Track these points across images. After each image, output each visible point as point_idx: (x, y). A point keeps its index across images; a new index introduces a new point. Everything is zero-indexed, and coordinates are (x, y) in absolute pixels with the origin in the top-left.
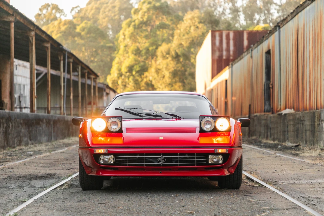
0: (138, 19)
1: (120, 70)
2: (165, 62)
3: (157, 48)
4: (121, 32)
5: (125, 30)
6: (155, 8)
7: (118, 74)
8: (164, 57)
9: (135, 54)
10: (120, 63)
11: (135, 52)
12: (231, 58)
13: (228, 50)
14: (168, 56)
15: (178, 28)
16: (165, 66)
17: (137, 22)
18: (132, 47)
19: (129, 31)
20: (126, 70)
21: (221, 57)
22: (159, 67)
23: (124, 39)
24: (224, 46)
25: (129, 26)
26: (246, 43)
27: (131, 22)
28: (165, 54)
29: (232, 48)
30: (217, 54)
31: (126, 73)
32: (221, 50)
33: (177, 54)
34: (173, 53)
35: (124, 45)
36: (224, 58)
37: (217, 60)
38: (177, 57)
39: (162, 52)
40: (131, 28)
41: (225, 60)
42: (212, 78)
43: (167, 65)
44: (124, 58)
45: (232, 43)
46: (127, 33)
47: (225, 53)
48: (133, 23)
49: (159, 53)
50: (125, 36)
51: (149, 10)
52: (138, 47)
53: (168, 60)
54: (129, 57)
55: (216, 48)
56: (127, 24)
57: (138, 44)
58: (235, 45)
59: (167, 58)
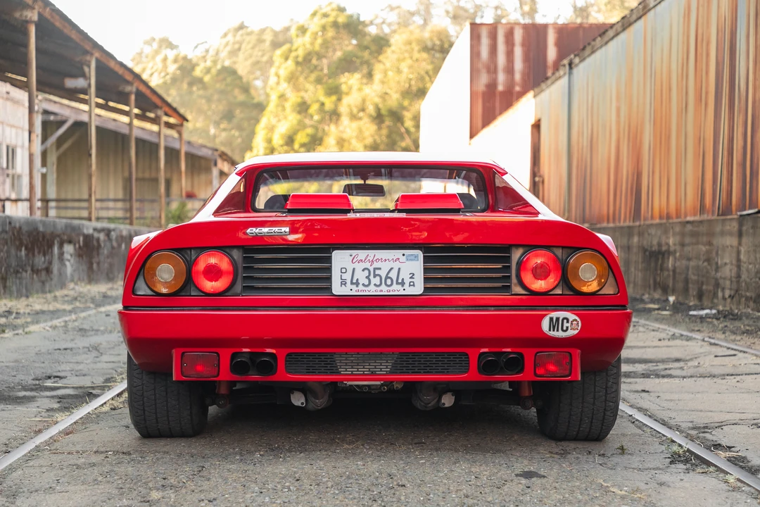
0: (304, 45)
1: (269, 141)
2: (355, 124)
3: (339, 99)
4: (273, 70)
5: (279, 67)
6: (335, 25)
7: (266, 148)
8: (354, 117)
9: (299, 112)
10: (271, 129)
11: (298, 109)
12: (518, 89)
13: (510, 70)
14: (361, 114)
15: (380, 61)
16: (354, 134)
17: (301, 53)
18: (293, 98)
19: (286, 68)
20: (281, 142)
21: (492, 86)
22: (345, 136)
23: (278, 83)
24: (501, 59)
25: (287, 59)
26: (552, 53)
27: (290, 51)
28: (355, 111)
29: (519, 65)
30: (484, 79)
31: (282, 146)
32: (492, 69)
33: (378, 110)
34: (371, 109)
35: (278, 94)
36: (500, 88)
37: (484, 94)
38: (379, 118)
39: (349, 106)
40: (290, 63)
41: (502, 93)
42: (472, 136)
43: (360, 131)
44: (277, 119)
45: (518, 52)
46: (283, 73)
47: (501, 78)
48: (293, 54)
49: (343, 109)
50: (279, 77)
51: (324, 28)
52: (302, 98)
53: (361, 123)
54: (285, 118)
55: (480, 66)
56: (282, 55)
57: (302, 94)
58: (527, 58)
59: (360, 119)
